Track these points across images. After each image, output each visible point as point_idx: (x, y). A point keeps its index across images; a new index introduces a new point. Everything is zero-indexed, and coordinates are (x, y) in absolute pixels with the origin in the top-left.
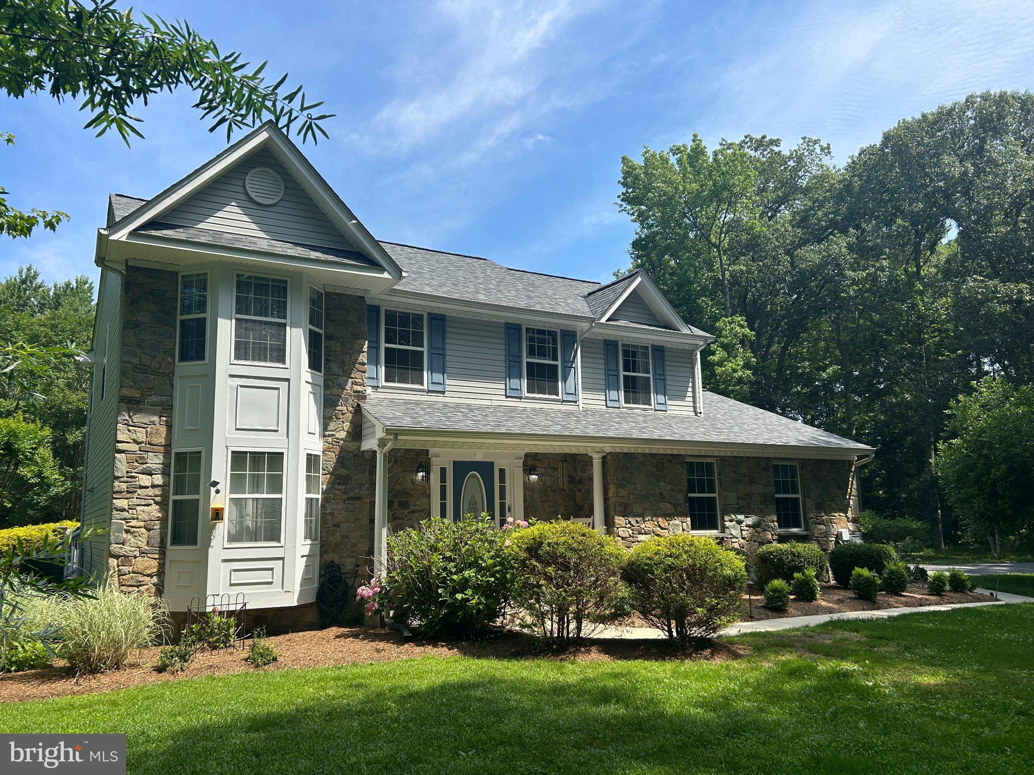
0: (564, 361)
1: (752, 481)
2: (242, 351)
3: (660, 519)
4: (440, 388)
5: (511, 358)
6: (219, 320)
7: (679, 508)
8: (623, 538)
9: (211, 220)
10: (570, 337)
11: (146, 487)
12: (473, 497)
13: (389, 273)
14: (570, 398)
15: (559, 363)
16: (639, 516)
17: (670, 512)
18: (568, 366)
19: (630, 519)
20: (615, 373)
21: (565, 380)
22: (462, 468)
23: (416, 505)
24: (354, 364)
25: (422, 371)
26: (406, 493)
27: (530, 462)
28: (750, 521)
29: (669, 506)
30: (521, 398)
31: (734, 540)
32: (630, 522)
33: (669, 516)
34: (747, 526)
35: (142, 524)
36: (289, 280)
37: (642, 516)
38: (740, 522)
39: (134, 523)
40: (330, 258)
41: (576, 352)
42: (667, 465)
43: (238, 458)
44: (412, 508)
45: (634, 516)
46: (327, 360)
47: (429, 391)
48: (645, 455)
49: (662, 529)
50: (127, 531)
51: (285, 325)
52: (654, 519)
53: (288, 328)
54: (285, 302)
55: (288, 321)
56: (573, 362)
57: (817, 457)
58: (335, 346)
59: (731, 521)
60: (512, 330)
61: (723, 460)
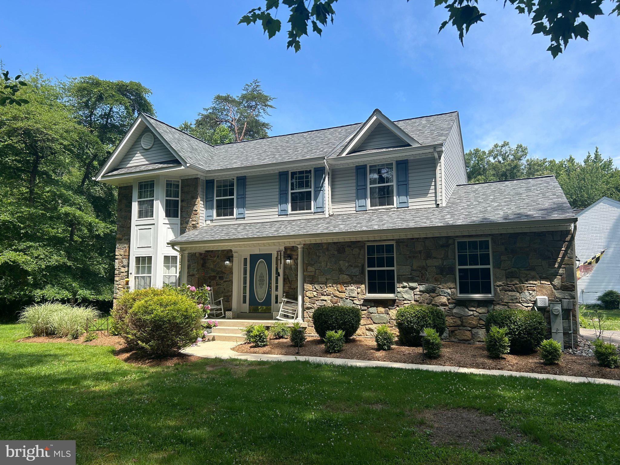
0: (316, 187)
1: (429, 256)
2: (141, 215)
3: (339, 286)
4: (242, 216)
5: (282, 192)
6: (133, 203)
7: (355, 278)
8: (309, 298)
9: (131, 162)
10: (320, 172)
11: (123, 272)
12: (262, 273)
13: (184, 166)
14: (319, 210)
15: (312, 190)
16: (323, 284)
17: (347, 281)
18: (319, 189)
19: (316, 286)
20: (364, 187)
21: (315, 200)
22: (254, 258)
23: (226, 278)
24: (192, 211)
25: (233, 208)
26: (222, 272)
27: (289, 252)
28: (422, 288)
29: (346, 277)
30: (287, 215)
31: (405, 302)
32: (315, 288)
33: (347, 283)
34: (420, 291)
35: (122, 286)
36: (155, 180)
37: (325, 283)
38: (412, 289)
39: (120, 286)
40: (165, 165)
41: (324, 180)
42: (347, 249)
43: (138, 259)
44: (225, 280)
45: (319, 284)
46: (181, 211)
47: (237, 219)
48: (329, 244)
49: (340, 292)
50: (118, 289)
51: (153, 200)
52: (334, 286)
53: (154, 201)
54: (153, 190)
55: (154, 198)
56: (322, 186)
57: (512, 231)
58: (185, 204)
59: (404, 287)
60: (283, 176)
61: (399, 241)
